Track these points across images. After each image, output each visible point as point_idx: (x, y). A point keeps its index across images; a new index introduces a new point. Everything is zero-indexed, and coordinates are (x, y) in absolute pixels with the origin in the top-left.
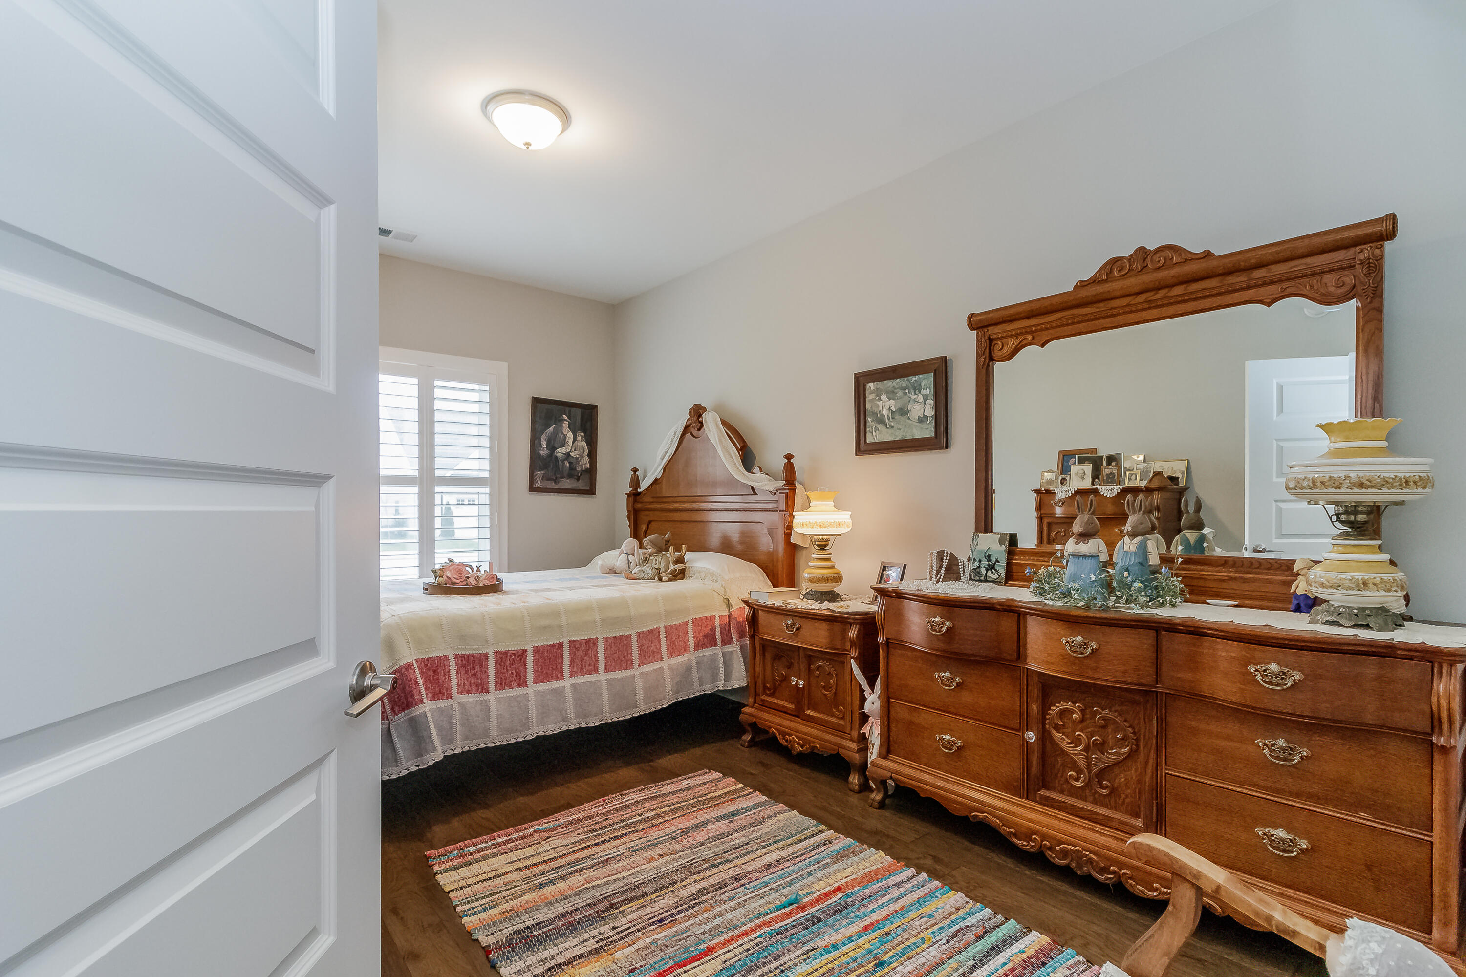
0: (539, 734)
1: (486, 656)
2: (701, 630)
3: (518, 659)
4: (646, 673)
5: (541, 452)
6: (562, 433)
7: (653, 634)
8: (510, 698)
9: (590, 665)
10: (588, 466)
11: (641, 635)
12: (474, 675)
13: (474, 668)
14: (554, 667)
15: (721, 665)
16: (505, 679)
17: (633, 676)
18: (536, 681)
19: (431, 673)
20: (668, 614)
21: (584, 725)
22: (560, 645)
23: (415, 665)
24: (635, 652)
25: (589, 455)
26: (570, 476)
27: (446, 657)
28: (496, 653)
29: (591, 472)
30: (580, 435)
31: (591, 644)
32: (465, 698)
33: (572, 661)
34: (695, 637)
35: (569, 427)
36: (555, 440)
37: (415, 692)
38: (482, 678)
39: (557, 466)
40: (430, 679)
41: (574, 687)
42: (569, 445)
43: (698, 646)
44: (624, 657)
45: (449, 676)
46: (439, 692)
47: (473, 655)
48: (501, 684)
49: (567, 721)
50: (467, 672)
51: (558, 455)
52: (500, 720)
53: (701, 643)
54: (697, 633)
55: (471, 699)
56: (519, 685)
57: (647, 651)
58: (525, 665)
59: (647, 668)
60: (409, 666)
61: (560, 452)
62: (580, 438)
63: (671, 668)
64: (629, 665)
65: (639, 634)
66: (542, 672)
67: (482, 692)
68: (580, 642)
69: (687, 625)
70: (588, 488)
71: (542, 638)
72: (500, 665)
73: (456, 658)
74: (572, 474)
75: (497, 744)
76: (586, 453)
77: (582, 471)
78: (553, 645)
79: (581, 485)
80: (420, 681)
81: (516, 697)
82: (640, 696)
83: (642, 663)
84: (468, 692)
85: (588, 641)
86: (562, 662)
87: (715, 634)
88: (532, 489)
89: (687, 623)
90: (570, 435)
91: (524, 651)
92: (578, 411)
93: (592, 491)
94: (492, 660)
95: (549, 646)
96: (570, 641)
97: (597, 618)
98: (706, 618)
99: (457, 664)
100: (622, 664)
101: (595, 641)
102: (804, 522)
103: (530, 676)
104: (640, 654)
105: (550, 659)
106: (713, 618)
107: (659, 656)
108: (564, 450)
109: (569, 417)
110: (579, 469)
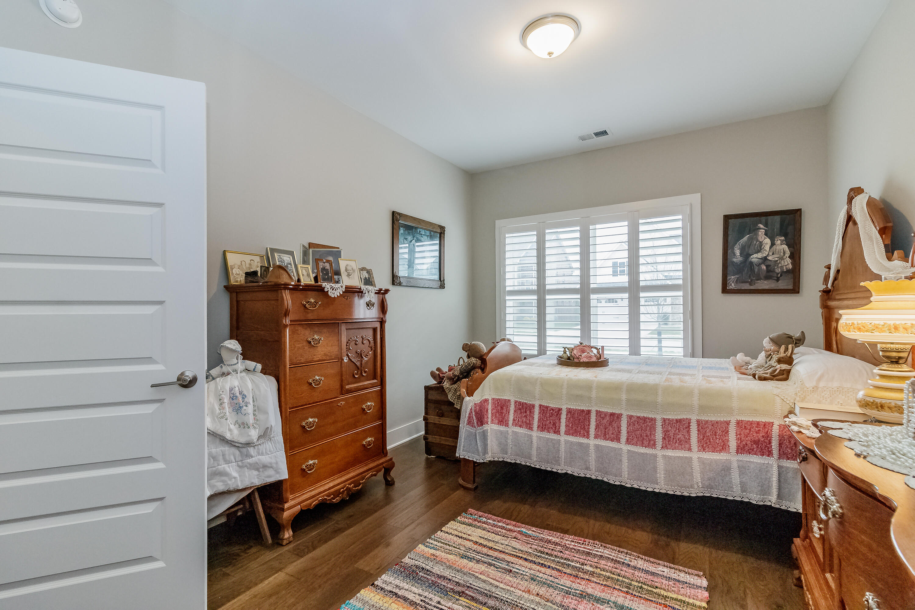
0: (568, 472)
1: (533, 406)
2: (749, 434)
3: (555, 414)
4: (670, 458)
5: (735, 260)
6: (757, 240)
7: (683, 424)
8: (548, 439)
9: (612, 434)
10: (790, 266)
11: (667, 421)
12: (526, 416)
13: (526, 412)
14: (582, 427)
15: (775, 479)
16: (545, 425)
17: (655, 456)
18: (567, 433)
19: (499, 408)
20: (703, 409)
21: (605, 480)
22: (589, 412)
23: (490, 401)
24: (659, 435)
25: (792, 257)
26: (768, 277)
27: (509, 400)
28: (540, 406)
30: (780, 239)
31: (615, 417)
32: (518, 429)
33: (597, 427)
34: (739, 439)
35: (766, 234)
36: (749, 247)
37: (485, 416)
38: (530, 420)
39: (752, 270)
40: (498, 412)
41: (597, 446)
42: (766, 250)
43: (741, 450)
44: (647, 436)
45: (509, 412)
46: (502, 421)
47: (526, 403)
48: (542, 427)
49: (590, 471)
50: (521, 413)
51: (753, 260)
52: (538, 451)
53: (746, 448)
54: (743, 435)
55: (521, 431)
56: (555, 432)
57: (673, 437)
58: (560, 420)
59: (670, 453)
60: (486, 401)
61: (755, 258)
62: (779, 242)
63: (701, 460)
64: (652, 444)
65: (664, 420)
66: (572, 428)
67: (529, 429)
68: (606, 414)
69: (728, 424)
70: (791, 287)
71: (577, 404)
72: (542, 414)
73: (515, 403)
74: (770, 274)
75: (536, 467)
76: (788, 254)
77: (783, 273)
78: (583, 411)
79: (782, 285)
80: (490, 411)
81: (552, 440)
82: (661, 475)
83: (666, 446)
84: (520, 426)
85: (612, 414)
86: (589, 425)
87: (770, 442)
88: (725, 290)
90: (768, 241)
91: (560, 410)
92: (777, 218)
93: (795, 290)
94: (537, 410)
95: (580, 410)
96: (597, 411)
97: (624, 397)
98: (758, 423)
99: (515, 407)
100: (644, 442)
101: (619, 416)
102: (853, 324)
103: (563, 428)
104: (664, 438)
105: (579, 420)
106: (768, 426)
107: (687, 446)
108: (760, 255)
109: (766, 225)
110: (778, 270)
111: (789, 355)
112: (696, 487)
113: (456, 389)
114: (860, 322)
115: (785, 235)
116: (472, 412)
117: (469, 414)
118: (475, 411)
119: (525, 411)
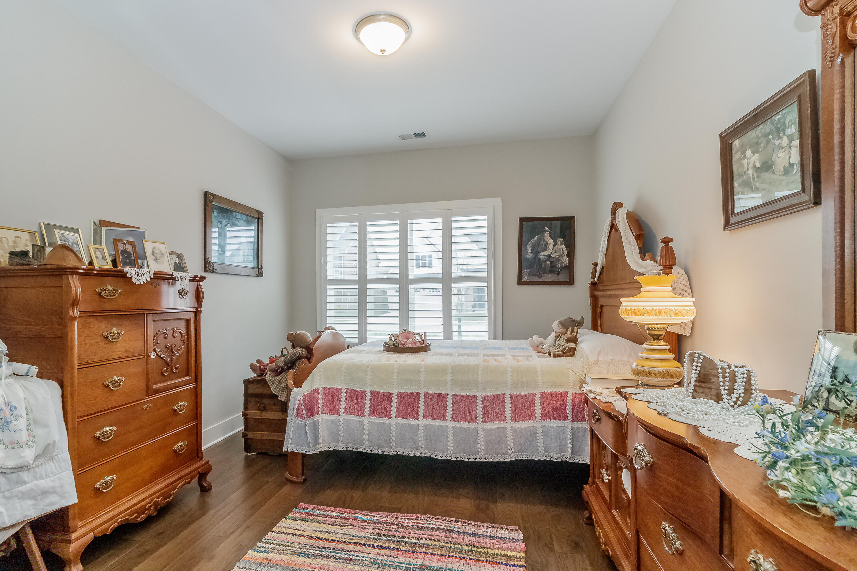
0: (399, 453)
1: (365, 393)
2: (550, 403)
3: (386, 399)
4: (488, 429)
5: (527, 256)
6: (544, 241)
7: (499, 399)
8: (379, 424)
9: (439, 413)
10: (567, 263)
11: (486, 398)
12: (357, 403)
14: (412, 409)
15: (569, 438)
16: (377, 411)
17: (477, 430)
18: (398, 416)
19: (330, 397)
20: (515, 384)
21: (433, 456)
22: (418, 394)
23: (320, 391)
24: (480, 410)
25: (568, 255)
26: (551, 272)
27: (340, 389)
28: (372, 392)
29: (570, 268)
30: (560, 240)
31: (442, 398)
32: (349, 417)
33: (426, 407)
34: (543, 408)
35: (550, 236)
36: (538, 246)
37: (316, 407)
38: (361, 406)
39: (540, 265)
40: (329, 401)
41: (426, 426)
42: (550, 249)
43: (544, 417)
44: (469, 412)
45: (340, 401)
46: (333, 410)
47: (357, 390)
48: (374, 413)
49: (419, 449)
50: (352, 400)
51: (541, 257)
52: (370, 436)
53: (548, 415)
54: (545, 404)
55: (353, 419)
56: (386, 417)
57: (490, 411)
58: (391, 404)
59: (489, 425)
60: (316, 391)
61: (543, 255)
62: (559, 243)
63: (514, 429)
64: (473, 419)
65: (484, 397)
66: (402, 411)
67: (361, 415)
68: (433, 395)
69: (535, 396)
70: (568, 280)
71: (407, 388)
72: (374, 400)
73: (347, 391)
74: (553, 269)
75: (368, 452)
76: (566, 253)
77: (562, 268)
78: (413, 394)
79: (562, 278)
80: (320, 401)
81: (383, 424)
82: (481, 446)
83: (486, 420)
84: (352, 414)
85: (439, 395)
86: (418, 407)
87: (566, 409)
88: (520, 282)
89: (534, 395)
90: (551, 241)
91: (391, 394)
92: (558, 223)
93: (570, 282)
94: (368, 396)
95: (410, 393)
96: (425, 393)
97: (449, 378)
98: (557, 393)
99: (347, 395)
100: (467, 418)
101: (445, 396)
102: (631, 309)
103: (394, 412)
104: (484, 413)
105: (409, 403)
106: (564, 394)
107: (503, 418)
108: (546, 253)
109: (550, 229)
110: (559, 266)
111: (574, 335)
112: (510, 453)
113: (280, 381)
114: (636, 308)
115: (564, 237)
116: (301, 403)
117: (298, 406)
118: (304, 402)
119: (357, 398)
